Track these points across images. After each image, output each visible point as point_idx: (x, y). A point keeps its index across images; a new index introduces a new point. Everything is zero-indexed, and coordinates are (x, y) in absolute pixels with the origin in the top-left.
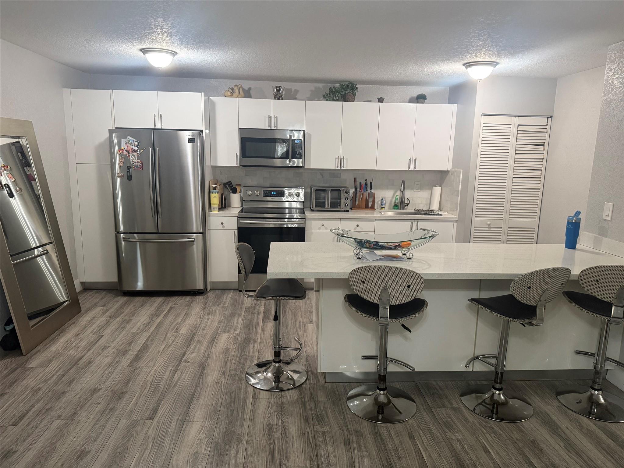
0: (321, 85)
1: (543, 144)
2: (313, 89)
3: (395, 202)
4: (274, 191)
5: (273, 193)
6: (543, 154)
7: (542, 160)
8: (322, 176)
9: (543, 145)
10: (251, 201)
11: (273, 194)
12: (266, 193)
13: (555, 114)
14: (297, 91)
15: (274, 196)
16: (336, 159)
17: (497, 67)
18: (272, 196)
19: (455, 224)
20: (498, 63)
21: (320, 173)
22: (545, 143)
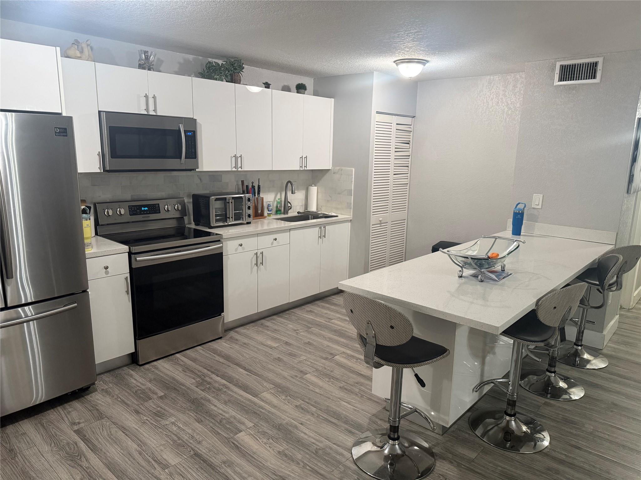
0: (191, 57)
1: (408, 142)
2: (182, 61)
3: (277, 207)
4: (145, 206)
5: (143, 209)
6: (408, 152)
7: (408, 157)
8: (200, 180)
9: (408, 143)
10: (108, 224)
11: (144, 209)
12: (133, 209)
13: (417, 115)
14: (160, 62)
15: (145, 212)
16: (231, 158)
17: (427, 65)
18: (142, 213)
19: (350, 224)
20: (427, 61)
21: (198, 175)
22: (410, 141)
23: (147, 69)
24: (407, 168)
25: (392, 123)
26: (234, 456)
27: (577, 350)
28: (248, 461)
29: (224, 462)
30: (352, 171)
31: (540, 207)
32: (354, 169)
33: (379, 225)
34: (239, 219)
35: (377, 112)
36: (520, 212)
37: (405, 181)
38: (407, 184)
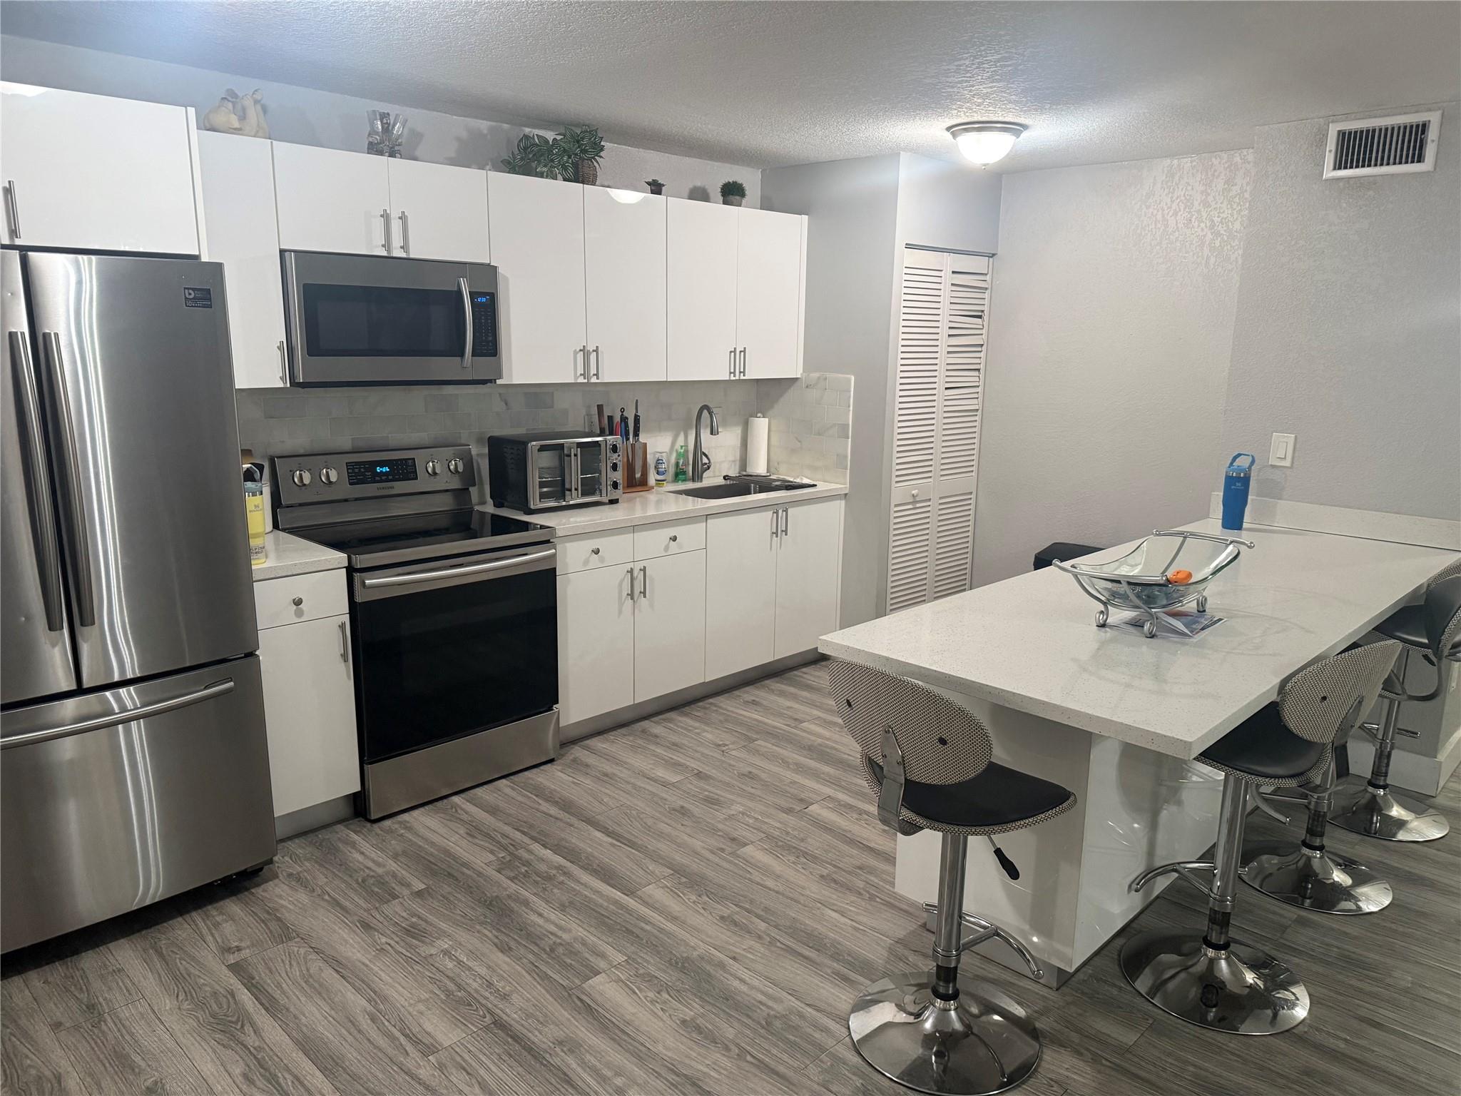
0: (484, 125)
1: (980, 314)
2: (464, 135)
3: (677, 464)
4: (382, 464)
5: (378, 470)
6: (980, 336)
7: (980, 349)
8: (506, 404)
9: (980, 317)
10: (301, 505)
11: (381, 471)
12: (356, 470)
13: (1000, 251)
14: (417, 137)
15: (383, 478)
16: (576, 353)
17: (1025, 135)
18: (377, 478)
19: (843, 502)
20: (1025, 127)
21: (500, 394)
22: (983, 311)
23: (387, 154)
24: (976, 373)
25: (942, 271)
26: (583, 1029)
27: (1374, 797)
28: (613, 1039)
29: (561, 1043)
30: (849, 380)
31: (1287, 463)
32: (853, 378)
33: (910, 506)
34: (592, 493)
35: (906, 244)
36: (1242, 475)
37: (973, 405)
38: (977, 410)
